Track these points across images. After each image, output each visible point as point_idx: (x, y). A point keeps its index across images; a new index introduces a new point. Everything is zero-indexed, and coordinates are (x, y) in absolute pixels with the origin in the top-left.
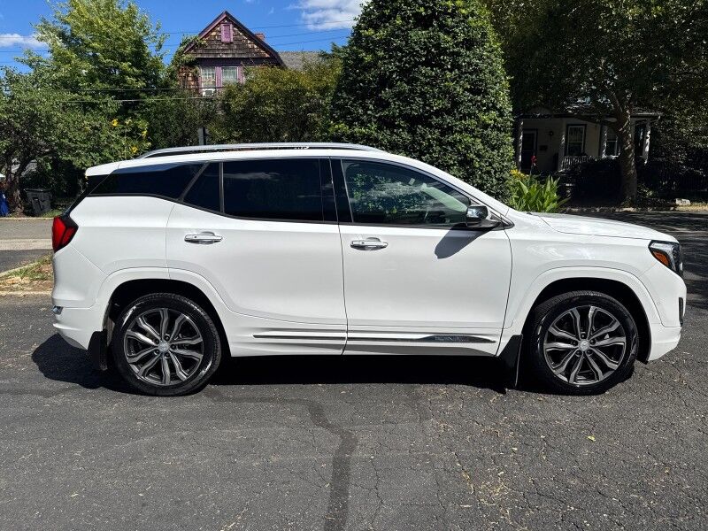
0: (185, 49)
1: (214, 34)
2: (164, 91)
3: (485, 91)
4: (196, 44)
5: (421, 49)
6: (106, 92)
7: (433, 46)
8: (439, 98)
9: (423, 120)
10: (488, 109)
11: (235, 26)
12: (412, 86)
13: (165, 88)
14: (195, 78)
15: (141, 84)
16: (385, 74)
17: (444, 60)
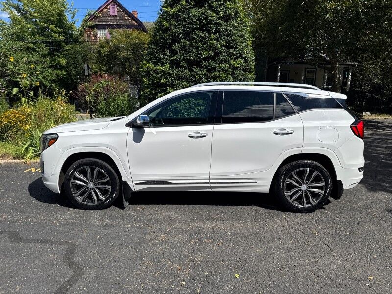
0: (89, 18)
1: (106, 10)
2: (76, 42)
3: (236, 47)
4: (95, 16)
5: (197, 20)
6: (42, 42)
7: (204, 19)
8: (206, 50)
9: (197, 63)
10: (237, 58)
11: (118, 6)
12: (191, 42)
13: (77, 41)
14: (94, 35)
15: (62, 38)
16: (175, 35)
17: (211, 28)
